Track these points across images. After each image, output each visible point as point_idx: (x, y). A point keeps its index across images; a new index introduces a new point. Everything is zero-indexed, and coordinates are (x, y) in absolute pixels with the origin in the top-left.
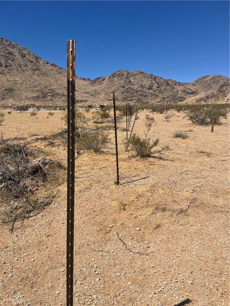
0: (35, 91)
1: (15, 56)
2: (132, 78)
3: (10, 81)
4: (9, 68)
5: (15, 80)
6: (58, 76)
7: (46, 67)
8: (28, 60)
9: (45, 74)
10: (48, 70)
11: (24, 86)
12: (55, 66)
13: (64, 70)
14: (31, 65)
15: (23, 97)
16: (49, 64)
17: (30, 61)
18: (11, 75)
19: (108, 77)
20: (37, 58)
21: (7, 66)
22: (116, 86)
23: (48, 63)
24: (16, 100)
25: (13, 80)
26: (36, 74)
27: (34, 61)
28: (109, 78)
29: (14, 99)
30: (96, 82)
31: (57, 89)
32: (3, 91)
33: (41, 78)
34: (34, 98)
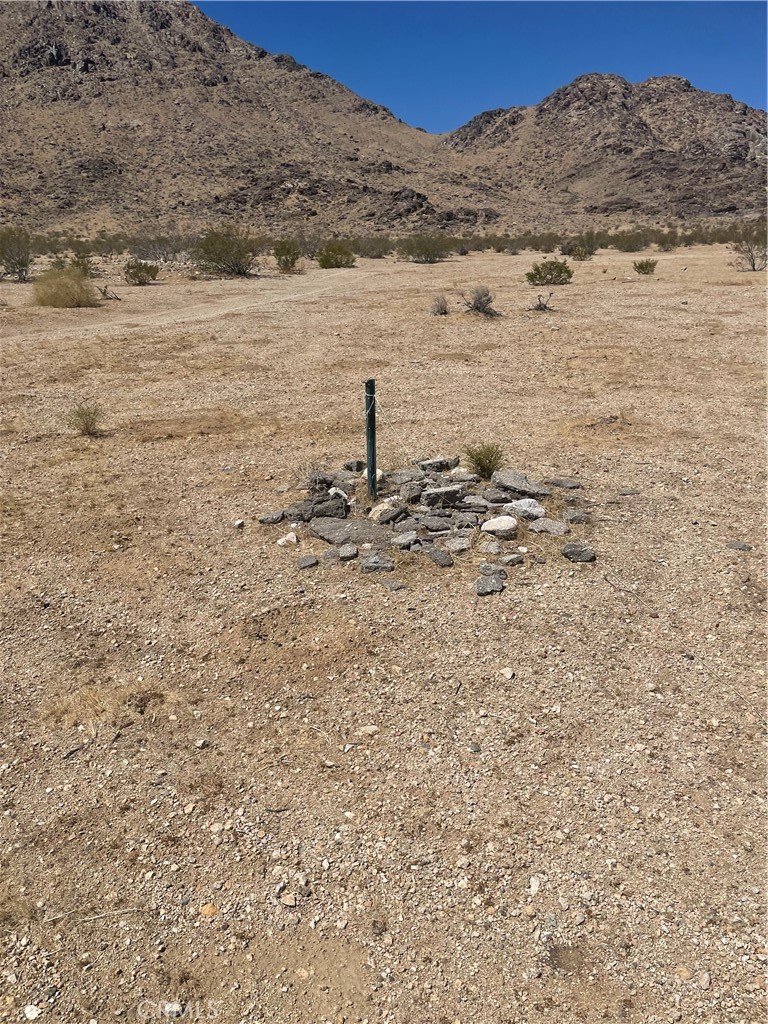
0: (218, 172)
1: (124, 21)
2: (647, 110)
3: (104, 128)
4: (98, 74)
5: (126, 126)
6: (307, 110)
7: (255, 72)
8: (182, 38)
9: (251, 101)
10: (263, 86)
11: (167, 150)
12: (294, 66)
13: (333, 81)
14: (194, 59)
15: (162, 201)
16: (268, 60)
17: (189, 43)
18: (110, 105)
19: (531, 111)
20: (216, 31)
21: (92, 62)
22: (580, 147)
23: (262, 55)
24: (130, 216)
25: (115, 125)
26: (216, 99)
27: (205, 45)
28: (541, 111)
29: (121, 208)
30: (480, 132)
31: (313, 164)
32: (70, 171)
33: (239, 119)
34: (220, 206)
